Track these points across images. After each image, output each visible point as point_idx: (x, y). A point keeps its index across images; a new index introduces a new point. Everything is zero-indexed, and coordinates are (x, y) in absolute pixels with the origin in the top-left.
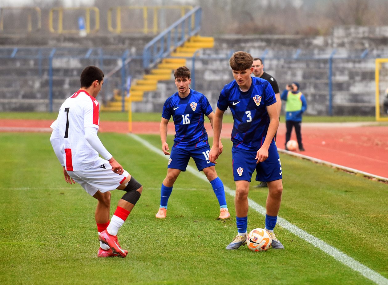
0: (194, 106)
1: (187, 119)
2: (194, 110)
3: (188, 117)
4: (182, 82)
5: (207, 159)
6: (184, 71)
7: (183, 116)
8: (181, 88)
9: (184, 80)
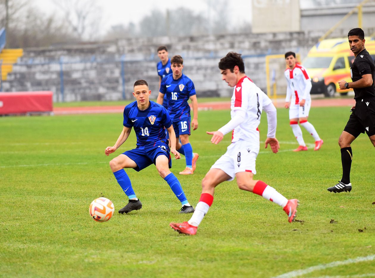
0: (182, 87)
1: (175, 96)
2: (181, 90)
3: (175, 95)
4: (177, 67)
5: (182, 128)
6: (178, 59)
7: (172, 93)
8: (176, 72)
9: (179, 66)
